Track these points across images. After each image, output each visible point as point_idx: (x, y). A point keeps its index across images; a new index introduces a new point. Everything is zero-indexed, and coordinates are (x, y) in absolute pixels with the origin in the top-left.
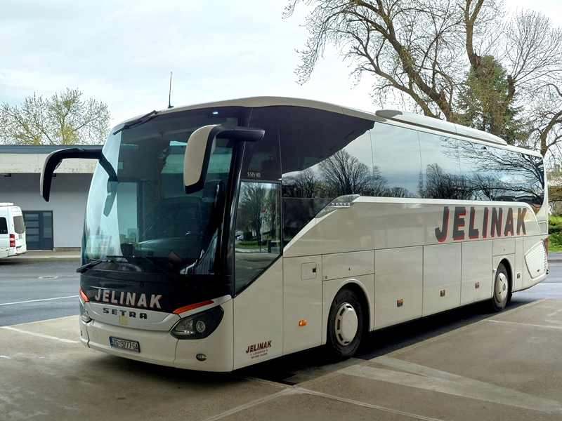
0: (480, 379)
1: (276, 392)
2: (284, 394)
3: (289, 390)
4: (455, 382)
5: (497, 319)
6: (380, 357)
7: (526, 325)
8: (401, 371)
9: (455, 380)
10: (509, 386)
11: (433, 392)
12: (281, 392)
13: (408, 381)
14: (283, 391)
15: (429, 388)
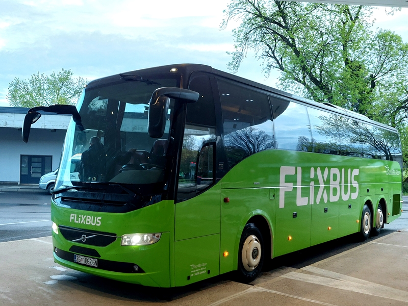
0: (380, 283)
1: (243, 290)
2: (250, 292)
3: (251, 289)
4: (365, 285)
5: (378, 242)
6: (307, 266)
7: (399, 246)
8: (325, 277)
9: (364, 284)
10: (401, 288)
11: (352, 292)
12: (247, 290)
13: (332, 284)
14: (249, 289)
15: (349, 289)
